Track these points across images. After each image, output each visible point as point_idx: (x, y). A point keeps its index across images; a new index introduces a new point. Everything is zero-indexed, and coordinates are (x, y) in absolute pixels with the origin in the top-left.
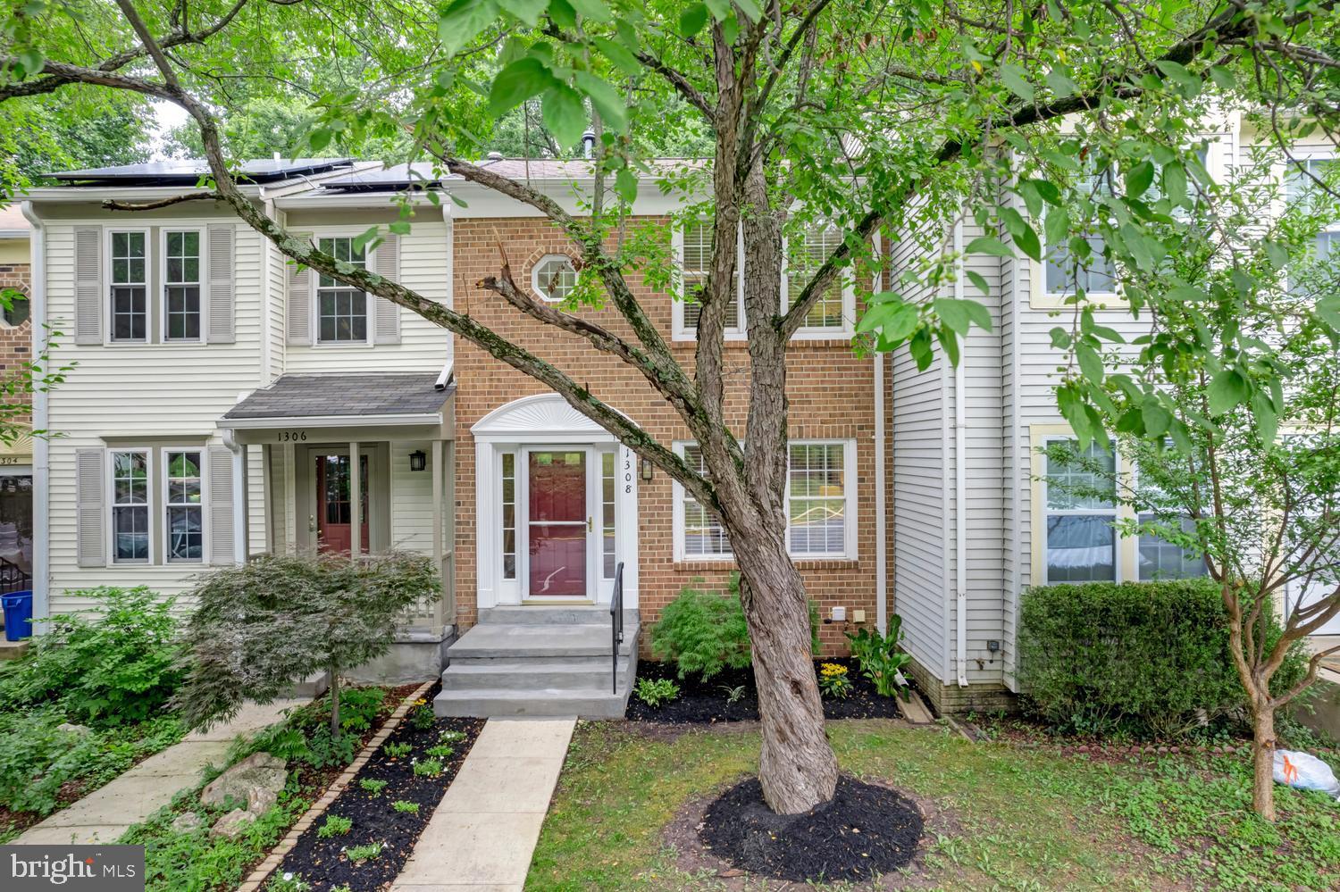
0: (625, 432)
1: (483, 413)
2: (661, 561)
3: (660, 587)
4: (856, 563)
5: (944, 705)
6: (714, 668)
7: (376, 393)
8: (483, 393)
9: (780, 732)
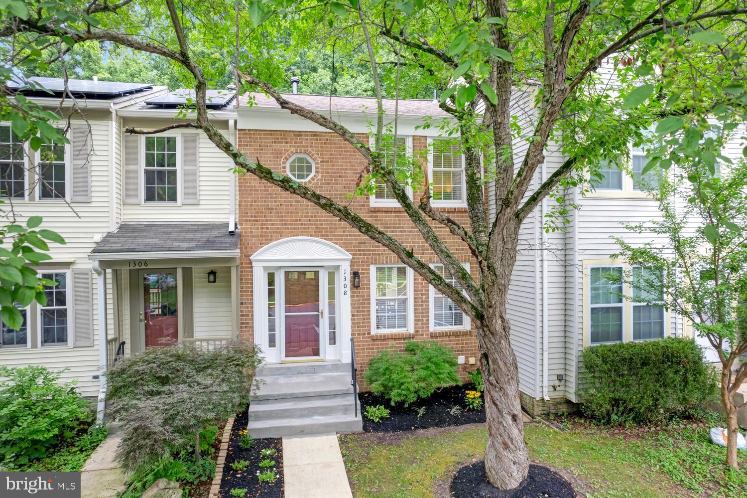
1: (257, 248)
2: (364, 334)
3: (363, 349)
4: (470, 332)
5: (537, 411)
6: (412, 398)
7: (190, 236)
8: (257, 236)
9: (505, 444)
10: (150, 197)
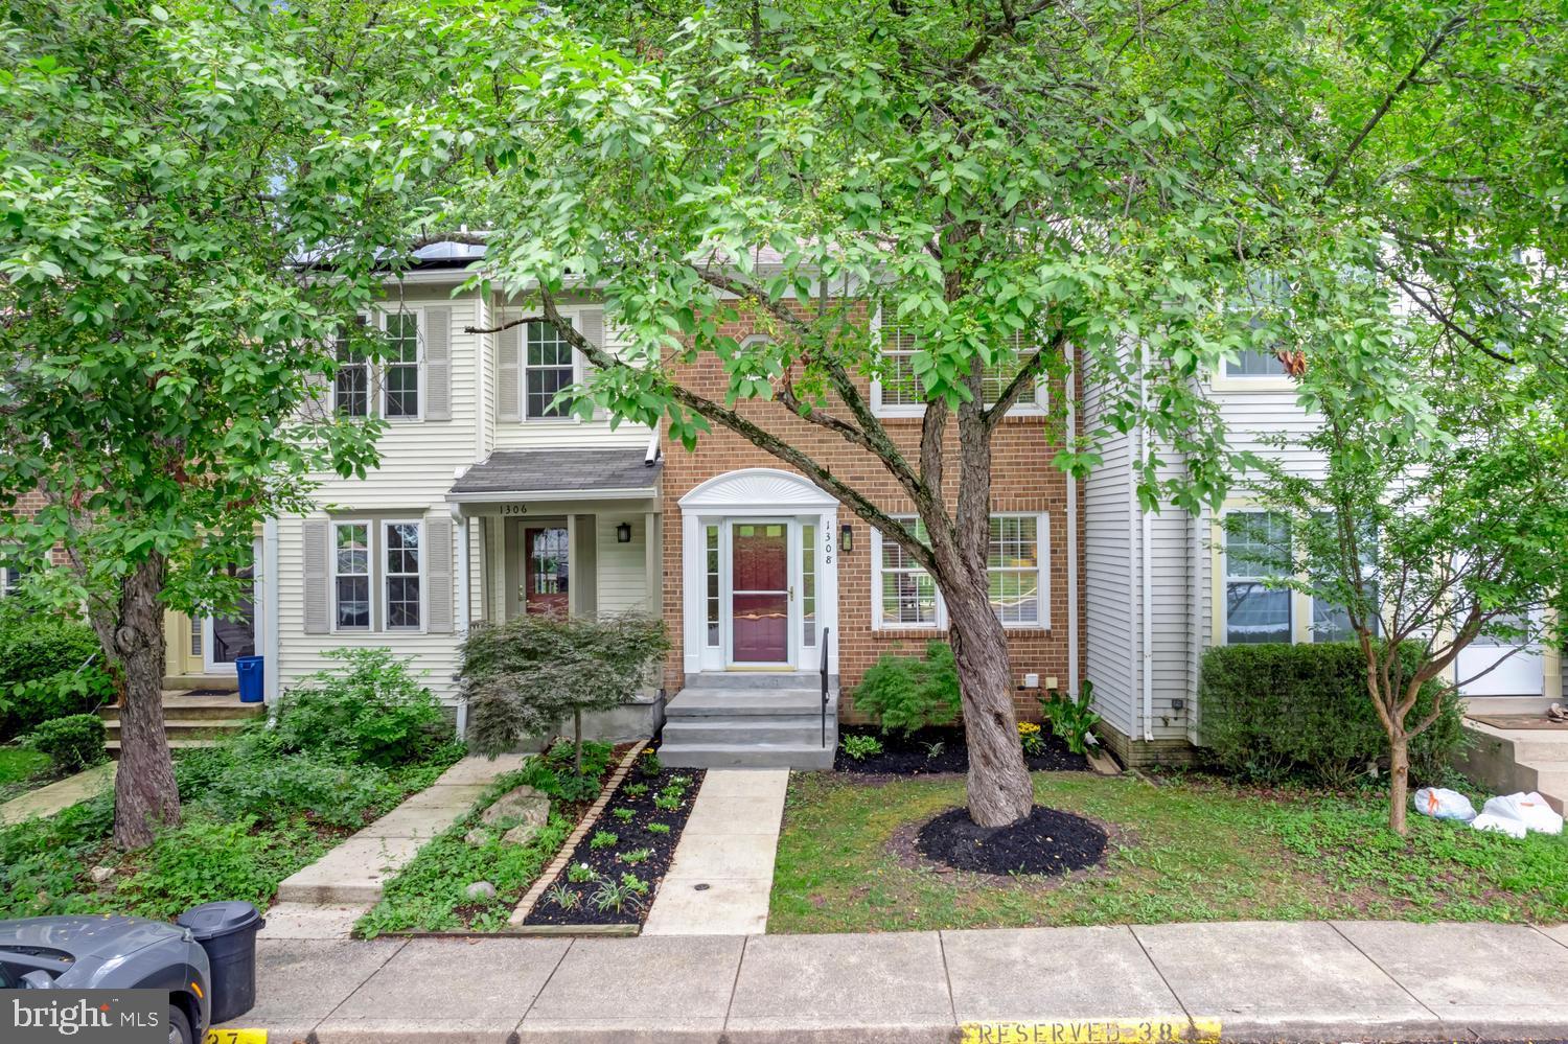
0: (858, 505)
1: (689, 487)
2: (860, 629)
3: (859, 654)
4: (1048, 632)
5: (1132, 759)
6: (917, 724)
7: (589, 468)
8: (689, 468)
9: (985, 756)
10: (535, 410)
